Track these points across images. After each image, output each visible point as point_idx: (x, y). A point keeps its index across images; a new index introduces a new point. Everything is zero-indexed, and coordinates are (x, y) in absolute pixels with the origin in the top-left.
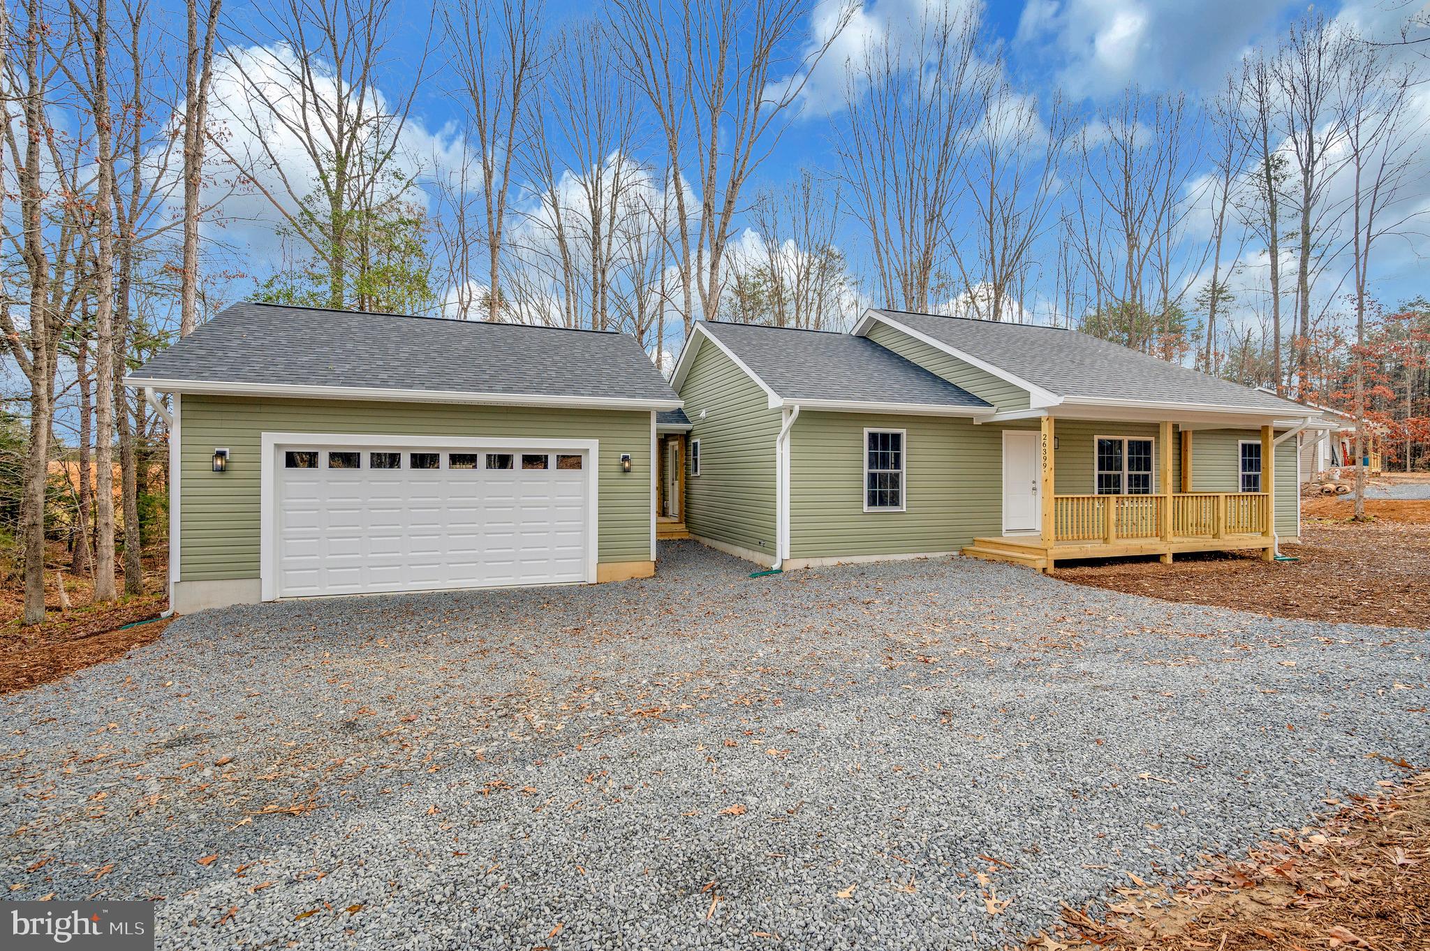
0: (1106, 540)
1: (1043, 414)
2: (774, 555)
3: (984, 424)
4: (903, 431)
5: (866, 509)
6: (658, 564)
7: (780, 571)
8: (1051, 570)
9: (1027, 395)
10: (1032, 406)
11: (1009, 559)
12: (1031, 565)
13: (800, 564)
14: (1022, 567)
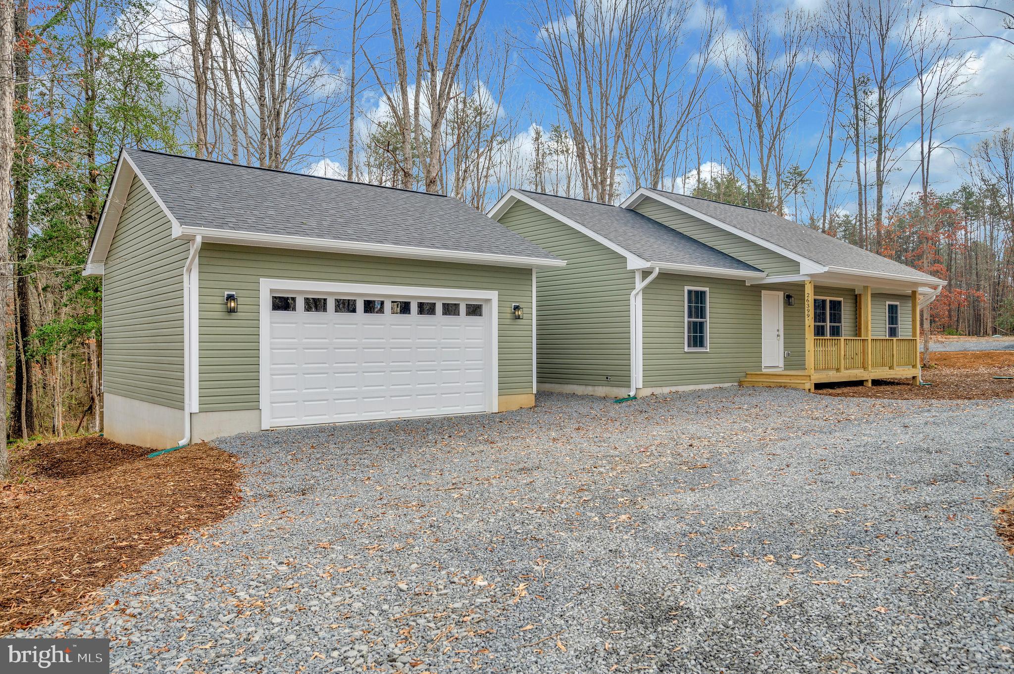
0: (838, 370)
1: (807, 279)
2: (629, 387)
3: (752, 286)
4: (707, 289)
5: (686, 349)
6: (541, 396)
7: (635, 398)
8: (813, 390)
9: (797, 264)
10: (802, 273)
11: (783, 385)
12: (801, 387)
13: (647, 392)
14: (795, 389)
